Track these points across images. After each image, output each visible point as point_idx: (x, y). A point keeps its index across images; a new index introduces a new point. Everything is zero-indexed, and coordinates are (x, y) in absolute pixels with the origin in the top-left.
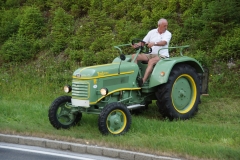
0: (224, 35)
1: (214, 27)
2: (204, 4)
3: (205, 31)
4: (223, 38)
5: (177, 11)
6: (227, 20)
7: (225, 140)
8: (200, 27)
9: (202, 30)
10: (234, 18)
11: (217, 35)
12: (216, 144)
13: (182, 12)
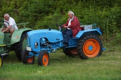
0: (40, 20)
1: (35, 16)
2: (29, 4)
3: (30, 18)
4: (39, 21)
5: (15, 8)
6: (40, 13)
7: (39, 72)
8: (28, 16)
9: (29, 17)
10: (44, 12)
11: (36, 20)
12: (35, 74)
13: (18, 8)
